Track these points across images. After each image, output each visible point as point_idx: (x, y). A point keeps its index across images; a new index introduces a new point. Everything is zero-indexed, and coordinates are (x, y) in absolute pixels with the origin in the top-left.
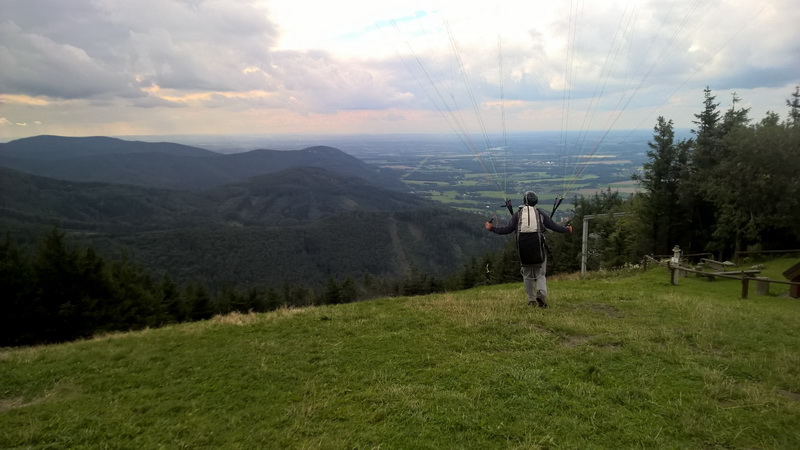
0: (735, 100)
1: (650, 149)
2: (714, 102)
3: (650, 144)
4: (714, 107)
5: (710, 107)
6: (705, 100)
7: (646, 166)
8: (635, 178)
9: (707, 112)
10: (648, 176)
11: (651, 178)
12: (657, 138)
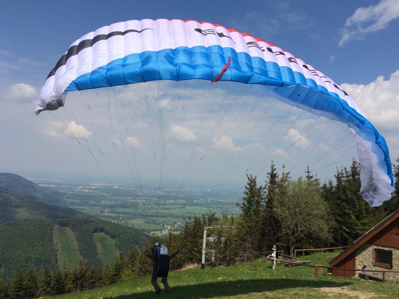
0: (284, 167)
1: (245, 190)
2: (275, 167)
3: (246, 187)
4: (275, 169)
5: (273, 170)
6: (271, 165)
7: (244, 199)
8: (238, 205)
9: (272, 172)
10: (244, 204)
11: (245, 206)
12: (249, 184)
